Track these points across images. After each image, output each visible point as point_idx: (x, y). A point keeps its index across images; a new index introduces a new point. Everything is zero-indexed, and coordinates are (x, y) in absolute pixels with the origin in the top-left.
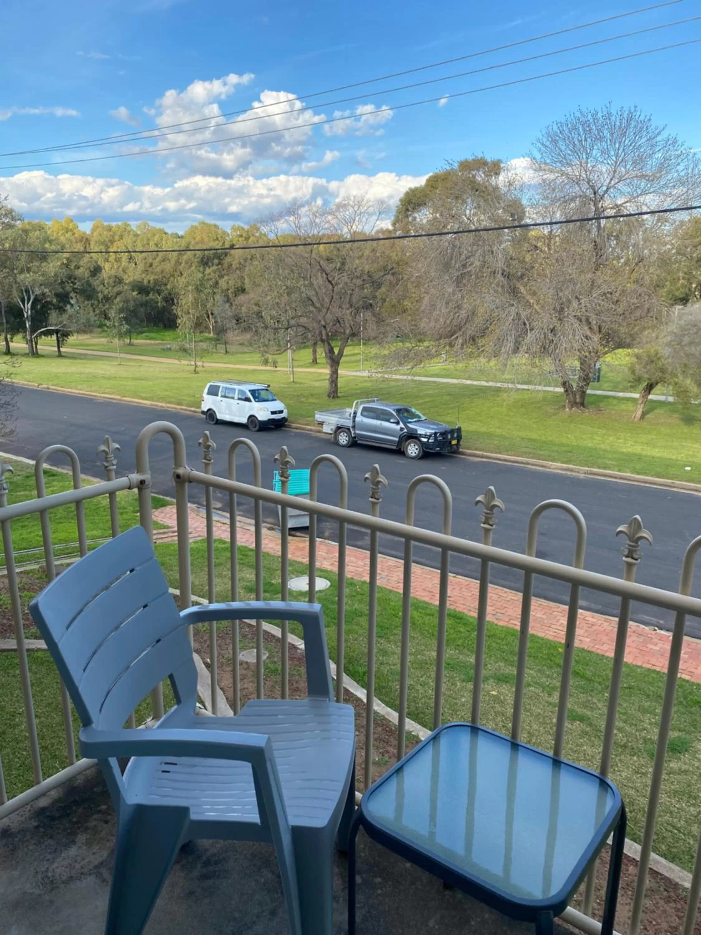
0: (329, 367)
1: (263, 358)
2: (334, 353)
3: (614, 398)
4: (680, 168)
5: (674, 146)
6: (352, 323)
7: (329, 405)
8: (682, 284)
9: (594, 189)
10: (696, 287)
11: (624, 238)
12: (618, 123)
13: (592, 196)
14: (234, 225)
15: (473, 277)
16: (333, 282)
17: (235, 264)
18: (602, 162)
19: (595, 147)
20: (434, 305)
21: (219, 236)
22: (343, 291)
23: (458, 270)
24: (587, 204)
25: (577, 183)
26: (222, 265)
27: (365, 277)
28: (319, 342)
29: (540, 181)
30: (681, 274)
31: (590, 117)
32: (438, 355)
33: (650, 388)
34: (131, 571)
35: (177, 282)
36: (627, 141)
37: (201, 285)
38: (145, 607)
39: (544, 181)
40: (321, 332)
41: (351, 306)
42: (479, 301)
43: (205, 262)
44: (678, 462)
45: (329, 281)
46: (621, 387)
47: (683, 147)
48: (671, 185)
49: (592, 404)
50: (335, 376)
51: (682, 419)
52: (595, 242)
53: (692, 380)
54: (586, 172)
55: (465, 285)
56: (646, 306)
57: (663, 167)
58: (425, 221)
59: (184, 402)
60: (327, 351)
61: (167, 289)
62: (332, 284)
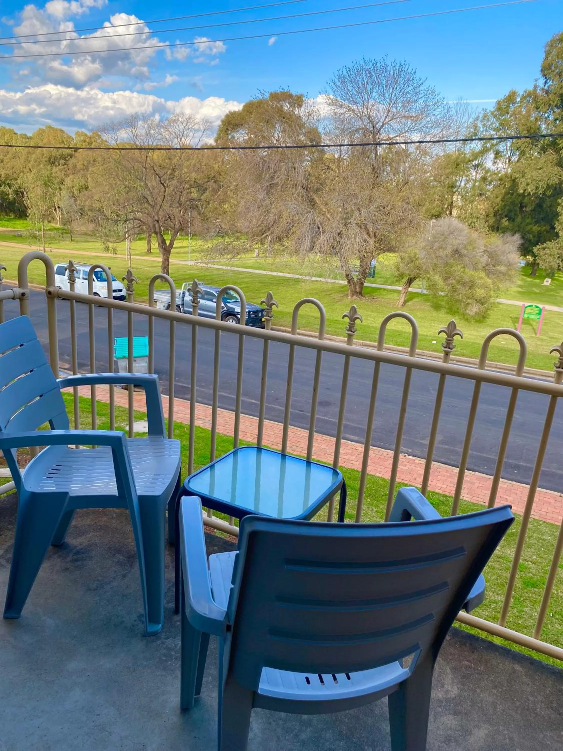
0: (162, 255)
1: (104, 246)
2: (166, 243)
3: (385, 289)
4: (437, 112)
5: (432, 95)
6: (181, 220)
7: (162, 287)
8: (437, 204)
9: (373, 124)
10: (447, 207)
11: (394, 165)
12: (392, 73)
13: (372, 129)
14: (78, 132)
15: (279, 187)
16: (166, 185)
17: (79, 166)
18: (380, 103)
19: (375, 90)
20: (248, 208)
21: (64, 140)
22: (173, 193)
23: (268, 181)
24: (368, 135)
25: (360, 118)
26: (68, 165)
27: (192, 183)
28: (153, 235)
29: (332, 114)
30: (437, 197)
31: (371, 66)
32: (251, 250)
33: (410, 282)
34: (21, 346)
35: (27, 178)
36: (398, 88)
37: (49, 181)
38: (31, 371)
39: (335, 114)
40: (154, 226)
41: (180, 205)
42: (284, 207)
43: (52, 162)
44: (428, 338)
45: (161, 183)
46: (390, 281)
47: (439, 97)
48: (429, 125)
49: (368, 294)
50: (167, 263)
51: (432, 306)
52: (373, 166)
53: (440, 276)
54: (367, 109)
55: (273, 194)
56: (410, 219)
57: (424, 111)
58: (241, 139)
59: (35, 281)
60: (160, 242)
61: (17, 183)
62: (164, 186)
